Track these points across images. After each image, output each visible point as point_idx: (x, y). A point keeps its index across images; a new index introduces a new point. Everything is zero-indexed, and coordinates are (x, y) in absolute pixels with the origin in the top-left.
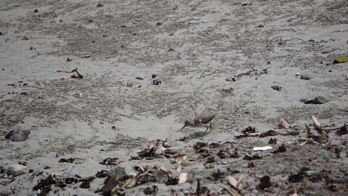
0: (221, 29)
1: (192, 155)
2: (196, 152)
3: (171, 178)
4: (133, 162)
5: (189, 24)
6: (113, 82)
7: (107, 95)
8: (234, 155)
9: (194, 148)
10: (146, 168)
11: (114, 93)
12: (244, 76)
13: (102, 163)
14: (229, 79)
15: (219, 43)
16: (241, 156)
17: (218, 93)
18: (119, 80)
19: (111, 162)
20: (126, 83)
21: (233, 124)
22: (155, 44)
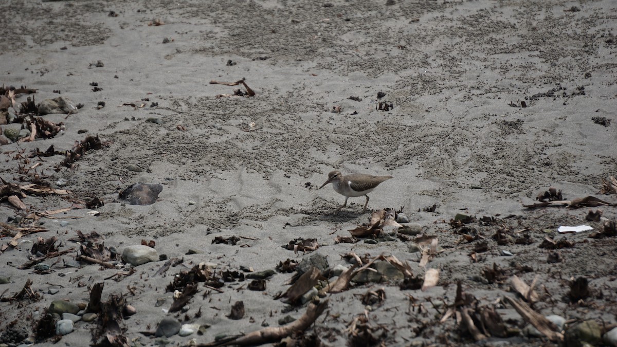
0: (502, 13)
1: (448, 236)
2: (455, 232)
3: (410, 277)
4: (342, 246)
5: (444, 3)
6: (308, 104)
7: (297, 127)
8: (522, 239)
9: (451, 224)
10: (366, 258)
11: (310, 123)
12: (543, 98)
13: (287, 247)
14: (516, 103)
15: (497, 38)
16: (537, 241)
17: (495, 128)
18: (319, 101)
19: (303, 245)
20: (330, 106)
21: (521, 184)
22: (382, 38)
